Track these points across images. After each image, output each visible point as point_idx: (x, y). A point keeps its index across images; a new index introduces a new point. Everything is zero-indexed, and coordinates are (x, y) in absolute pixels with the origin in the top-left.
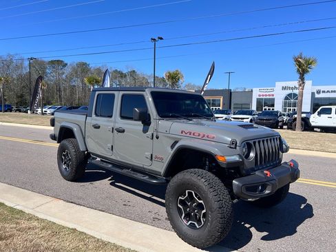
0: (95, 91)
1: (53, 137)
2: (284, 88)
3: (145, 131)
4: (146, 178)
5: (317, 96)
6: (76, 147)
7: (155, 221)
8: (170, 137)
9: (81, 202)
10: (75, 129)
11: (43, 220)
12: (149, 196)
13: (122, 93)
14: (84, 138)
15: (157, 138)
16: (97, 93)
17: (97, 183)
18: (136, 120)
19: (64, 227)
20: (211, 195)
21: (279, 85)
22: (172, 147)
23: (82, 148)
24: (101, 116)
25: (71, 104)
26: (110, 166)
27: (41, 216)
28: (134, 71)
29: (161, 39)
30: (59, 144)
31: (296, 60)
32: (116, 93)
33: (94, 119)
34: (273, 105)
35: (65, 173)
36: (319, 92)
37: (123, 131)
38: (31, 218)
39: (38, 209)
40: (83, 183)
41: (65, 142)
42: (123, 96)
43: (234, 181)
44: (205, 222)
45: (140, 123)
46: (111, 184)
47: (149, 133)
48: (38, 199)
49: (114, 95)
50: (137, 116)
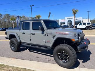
0: (21, 22)
1: (7, 38)
2: (67, 19)
3: (43, 33)
4: (44, 48)
5: (76, 20)
6: (17, 41)
7: (49, 61)
8: (52, 35)
9: (22, 58)
10: (16, 35)
11: (13, 67)
12: (43, 53)
13: (32, 22)
14: (19, 37)
15: (47, 35)
16: (22, 22)
17: (25, 51)
18: (40, 30)
19: (22, 69)
20: (71, 52)
21: (66, 18)
22: (53, 38)
23: (19, 41)
24: (25, 30)
25: (5, 27)
26: (30, 46)
27: (11, 65)
28: (24, 16)
29: (33, 5)
30: (10, 40)
31: (73, 10)
32: (30, 22)
33: (22, 31)
34: (65, 24)
35: (13, 49)
36: (76, 19)
37: (34, 34)
38: (8, 67)
39: (8, 63)
40: (20, 52)
41: (12, 39)
42: (33, 23)
43: (78, 47)
44: (68, 60)
45: (41, 31)
46: (29, 51)
47: (44, 34)
48: (7, 59)
49: (29, 23)
50: (40, 29)
